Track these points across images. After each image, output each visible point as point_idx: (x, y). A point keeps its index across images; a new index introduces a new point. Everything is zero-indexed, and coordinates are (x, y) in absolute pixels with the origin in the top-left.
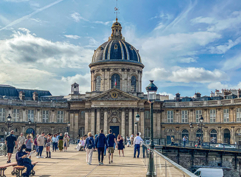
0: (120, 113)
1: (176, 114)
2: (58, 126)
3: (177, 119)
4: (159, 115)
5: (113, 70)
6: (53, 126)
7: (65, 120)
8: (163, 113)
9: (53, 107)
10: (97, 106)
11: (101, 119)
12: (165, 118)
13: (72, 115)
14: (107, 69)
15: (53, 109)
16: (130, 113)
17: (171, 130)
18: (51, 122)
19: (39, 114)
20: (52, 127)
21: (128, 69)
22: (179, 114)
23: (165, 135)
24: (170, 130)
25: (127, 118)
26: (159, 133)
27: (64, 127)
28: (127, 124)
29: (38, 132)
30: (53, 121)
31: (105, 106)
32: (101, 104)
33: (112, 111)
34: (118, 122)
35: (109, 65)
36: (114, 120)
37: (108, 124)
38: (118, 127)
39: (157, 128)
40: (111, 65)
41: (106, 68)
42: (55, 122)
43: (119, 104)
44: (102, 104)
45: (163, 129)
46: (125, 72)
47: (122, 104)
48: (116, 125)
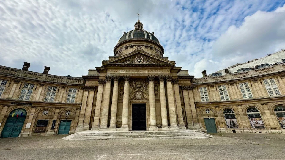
0: (147, 86)
1: (212, 91)
2: (66, 107)
3: (214, 96)
4: (191, 92)
5: (136, 47)
6: (60, 107)
7: (78, 99)
8: (194, 90)
9: (64, 83)
10: (115, 75)
11: (120, 94)
12: (197, 96)
13: (86, 93)
14: (130, 46)
15: (63, 86)
16: (162, 84)
17: (208, 111)
18: (57, 102)
19: (40, 90)
20: (56, 108)
21: (152, 47)
22: (215, 90)
23: (202, 118)
24: (206, 111)
25: (156, 93)
26: (194, 115)
27: (74, 109)
28: (157, 101)
29: (32, 114)
30: (60, 101)
31: (125, 75)
32: (120, 72)
33: (135, 83)
34: (144, 98)
35: (132, 43)
36: (139, 95)
37: (130, 101)
38: (144, 105)
39: (191, 109)
40: (134, 43)
41: (128, 46)
42: (63, 102)
43: (145, 73)
44: (122, 72)
45: (198, 109)
46: (149, 50)
47: (150, 72)
48: (141, 102)
